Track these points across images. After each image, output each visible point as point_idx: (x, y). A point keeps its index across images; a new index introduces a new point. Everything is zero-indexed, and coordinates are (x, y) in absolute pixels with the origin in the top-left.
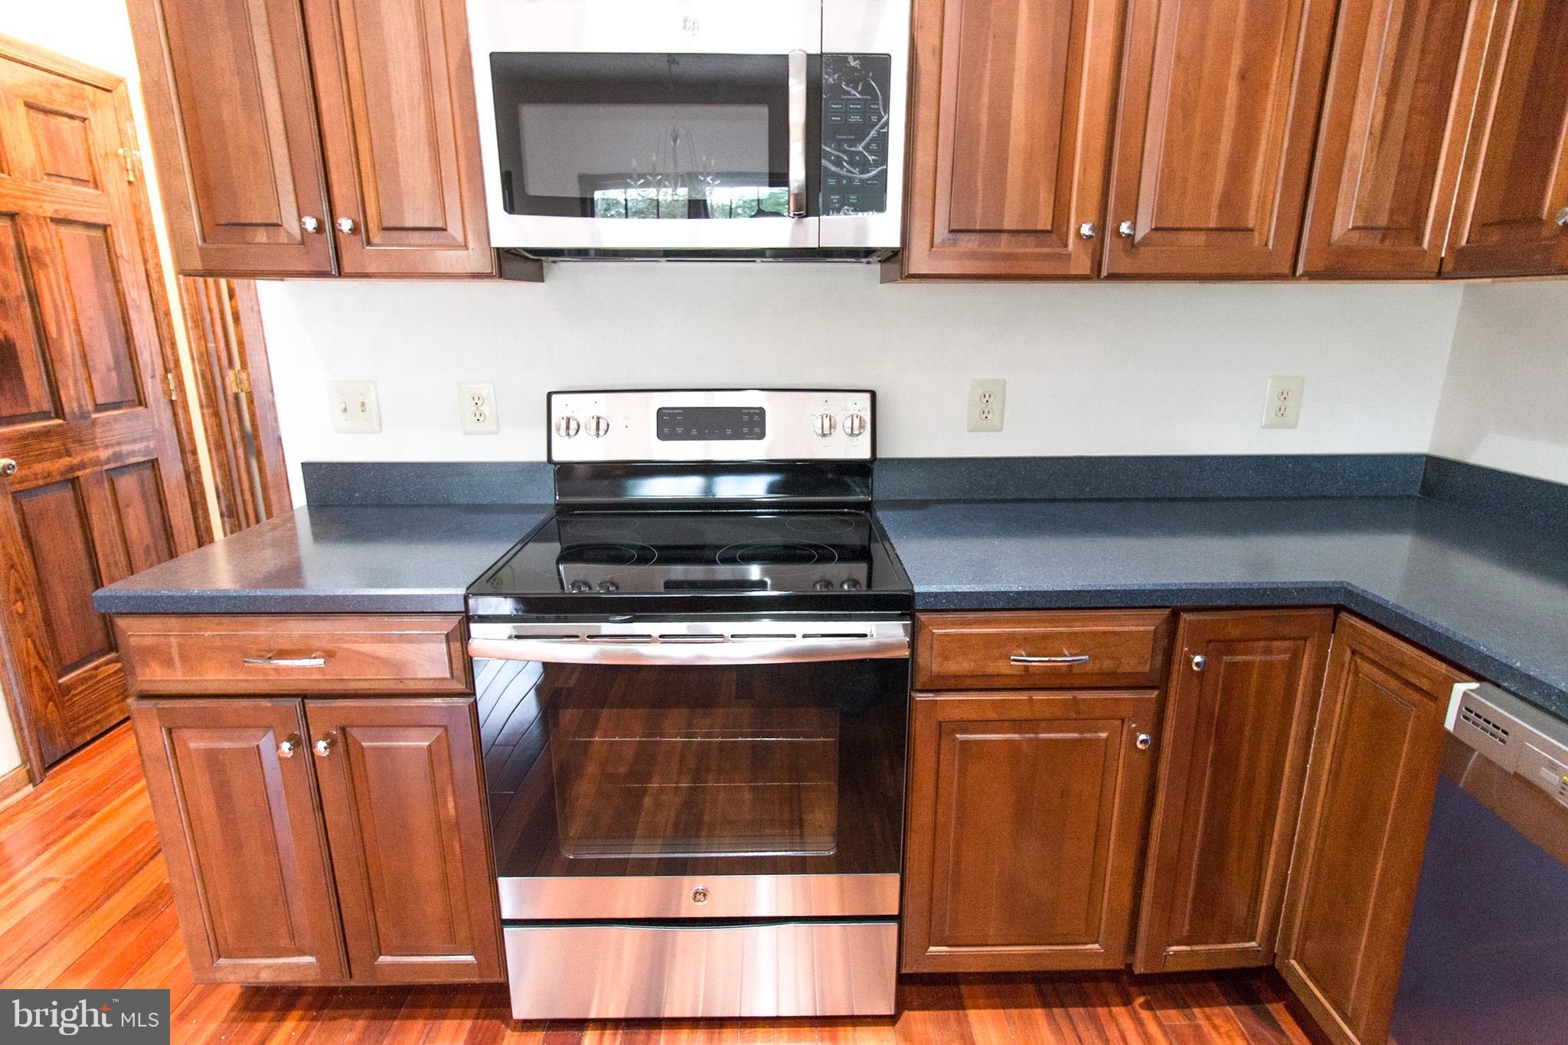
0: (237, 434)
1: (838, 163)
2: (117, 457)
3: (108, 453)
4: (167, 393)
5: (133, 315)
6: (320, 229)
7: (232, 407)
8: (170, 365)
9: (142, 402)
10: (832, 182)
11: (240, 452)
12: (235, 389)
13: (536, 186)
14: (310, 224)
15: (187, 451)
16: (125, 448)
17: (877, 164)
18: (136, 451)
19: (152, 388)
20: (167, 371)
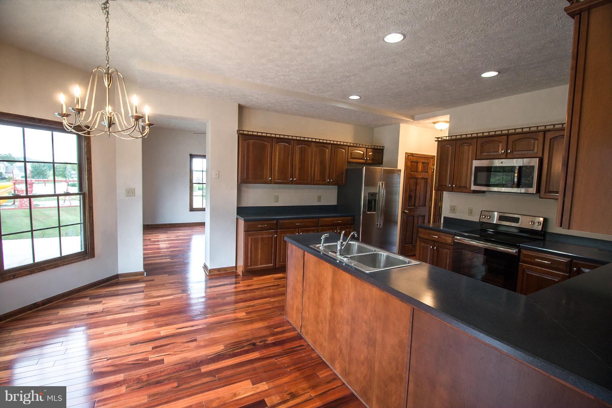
0: (438, 213)
1: (525, 180)
2: (420, 214)
3: (418, 213)
4: (429, 205)
5: (427, 192)
6: (451, 186)
7: (438, 209)
8: (431, 200)
9: (425, 206)
10: (523, 183)
11: (438, 217)
12: (440, 206)
13: (478, 182)
14: (450, 185)
15: (430, 215)
16: (421, 213)
17: (531, 181)
18: (422, 213)
19: (427, 204)
20: (430, 201)
